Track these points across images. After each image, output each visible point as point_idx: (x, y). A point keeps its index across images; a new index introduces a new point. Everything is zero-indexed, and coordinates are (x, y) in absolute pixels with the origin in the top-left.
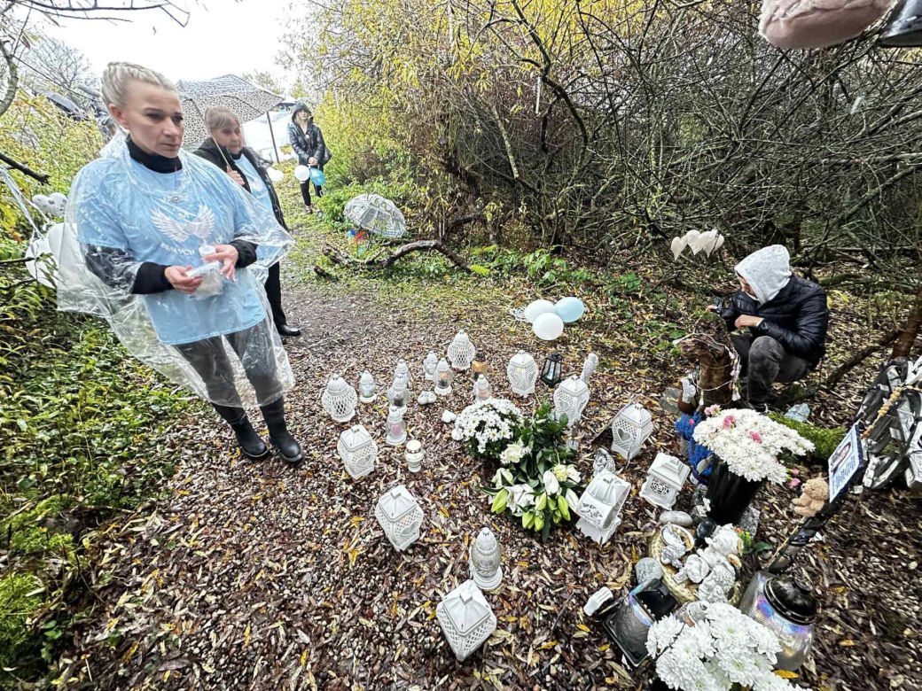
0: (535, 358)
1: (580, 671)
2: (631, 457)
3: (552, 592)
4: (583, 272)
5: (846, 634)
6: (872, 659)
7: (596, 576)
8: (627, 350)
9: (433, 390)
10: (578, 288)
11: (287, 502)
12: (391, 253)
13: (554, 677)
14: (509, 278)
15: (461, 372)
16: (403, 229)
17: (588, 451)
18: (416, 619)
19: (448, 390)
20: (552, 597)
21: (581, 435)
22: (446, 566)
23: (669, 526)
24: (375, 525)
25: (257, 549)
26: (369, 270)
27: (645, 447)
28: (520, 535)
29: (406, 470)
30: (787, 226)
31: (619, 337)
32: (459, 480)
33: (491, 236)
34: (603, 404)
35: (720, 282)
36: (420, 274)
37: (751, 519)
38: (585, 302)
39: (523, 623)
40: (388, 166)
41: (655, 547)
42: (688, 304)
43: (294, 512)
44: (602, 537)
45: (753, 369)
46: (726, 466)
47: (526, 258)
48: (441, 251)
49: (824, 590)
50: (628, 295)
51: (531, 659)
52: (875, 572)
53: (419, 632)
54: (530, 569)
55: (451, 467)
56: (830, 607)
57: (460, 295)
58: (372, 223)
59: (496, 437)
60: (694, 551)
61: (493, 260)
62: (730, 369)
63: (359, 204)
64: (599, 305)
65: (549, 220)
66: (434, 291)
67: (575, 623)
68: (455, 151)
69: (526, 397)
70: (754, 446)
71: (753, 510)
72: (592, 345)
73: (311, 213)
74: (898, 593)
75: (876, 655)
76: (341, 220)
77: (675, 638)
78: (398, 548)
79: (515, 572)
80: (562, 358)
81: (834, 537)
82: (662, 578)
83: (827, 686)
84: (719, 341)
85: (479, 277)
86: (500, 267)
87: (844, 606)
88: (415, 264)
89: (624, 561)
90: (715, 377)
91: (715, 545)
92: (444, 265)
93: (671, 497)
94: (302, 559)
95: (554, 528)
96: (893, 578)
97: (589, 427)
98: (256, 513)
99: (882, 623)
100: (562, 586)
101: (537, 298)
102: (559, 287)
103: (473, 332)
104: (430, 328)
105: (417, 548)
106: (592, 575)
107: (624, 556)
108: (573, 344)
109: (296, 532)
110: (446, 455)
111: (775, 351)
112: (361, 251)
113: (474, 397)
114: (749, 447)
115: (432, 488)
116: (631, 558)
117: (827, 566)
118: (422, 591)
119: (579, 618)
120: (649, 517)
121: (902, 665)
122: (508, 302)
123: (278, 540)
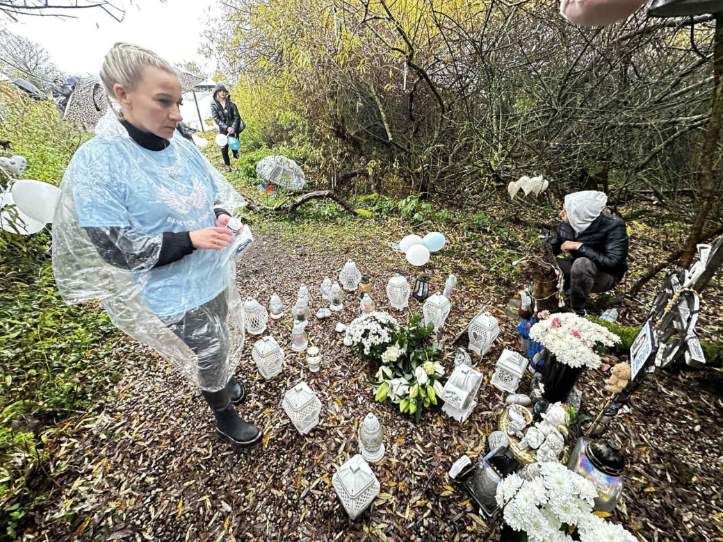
0: (408, 280)
1: (447, 522)
2: (483, 354)
3: (424, 462)
4: (444, 213)
5: (649, 482)
6: (668, 501)
7: (458, 447)
8: (479, 271)
9: (328, 307)
10: (440, 225)
12: (294, 201)
13: (427, 528)
14: (387, 219)
15: (350, 292)
16: (304, 182)
17: (450, 351)
18: (317, 488)
19: (341, 307)
20: (424, 465)
21: (445, 338)
22: (340, 445)
23: (513, 406)
24: (283, 414)
25: (188, 438)
26: (277, 215)
27: (494, 346)
28: (398, 417)
29: (308, 370)
30: (597, 175)
31: (473, 262)
32: (350, 377)
33: (372, 186)
34: (461, 314)
35: (549, 219)
36: (317, 217)
37: (575, 398)
38: (446, 236)
39: (401, 487)
40: (290, 133)
41: (503, 422)
42: (525, 235)
44: (462, 416)
45: (574, 283)
46: (554, 357)
47: (400, 203)
48: (334, 199)
49: (631, 449)
50: (479, 229)
51: (409, 515)
52: (669, 434)
53: (320, 498)
54: (406, 444)
55: (344, 366)
56: (637, 462)
57: (349, 232)
58: (279, 178)
59: (378, 341)
60: (533, 425)
61: (374, 205)
62: (556, 283)
63: (267, 163)
64: (457, 238)
65: (417, 173)
66: (330, 231)
67: (442, 485)
68: (343, 121)
69: (401, 310)
70: (575, 340)
71: (577, 391)
72: (452, 269)
73: (231, 171)
74: (687, 450)
75: (672, 498)
76: (255, 177)
77: (517, 491)
78: (301, 432)
79: (395, 447)
80: (429, 279)
81: (639, 410)
82: (509, 446)
83: (635, 523)
84: (547, 261)
85: (364, 218)
86: (380, 211)
87: (647, 462)
88: (313, 210)
89: (479, 434)
90: (545, 289)
91: (549, 419)
92: (336, 210)
93: (515, 383)
94: (225, 445)
95: (425, 411)
96: (683, 439)
97: (451, 332)
98: (187, 410)
99: (676, 473)
100: (431, 456)
101: (409, 234)
102: (426, 225)
103: (359, 261)
104: (325, 259)
105: (317, 431)
106: (455, 447)
107: (479, 431)
108: (438, 269)
110: (340, 358)
111: (590, 269)
112: (270, 200)
113: (361, 312)
114: (572, 341)
115: (328, 384)
116: (485, 432)
117: (634, 431)
118: (321, 466)
119: (445, 481)
120: (498, 399)
121: (691, 504)
122: (387, 237)
123: (205, 430)
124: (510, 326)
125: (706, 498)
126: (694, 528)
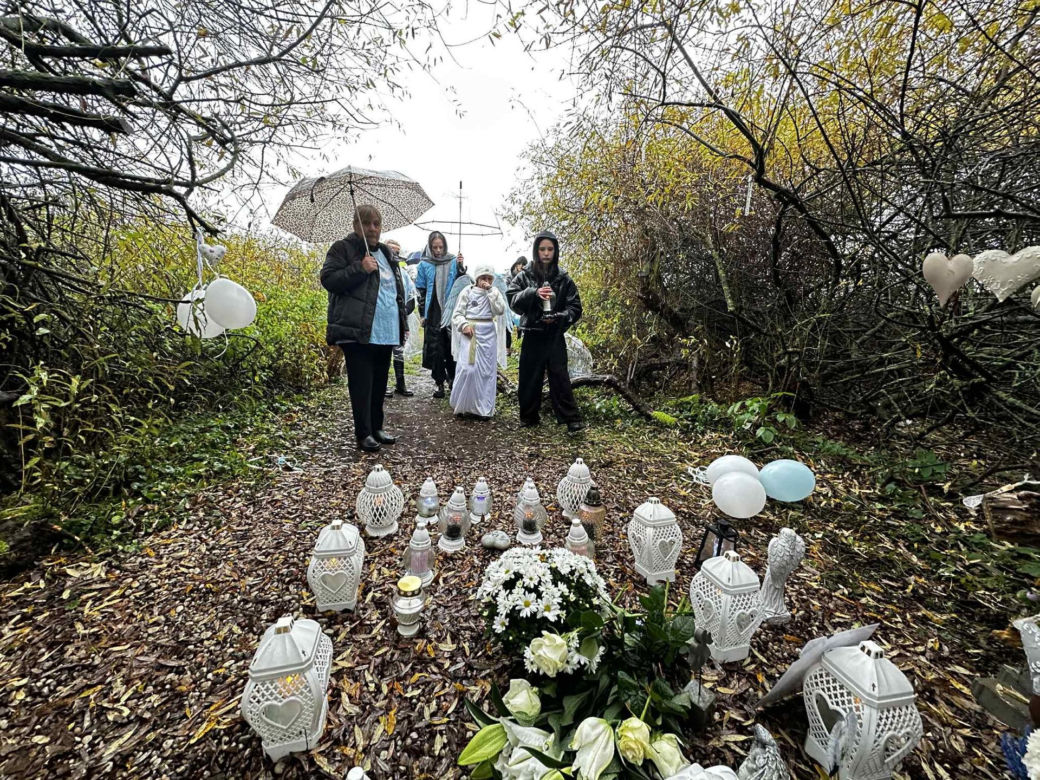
9: (515, 534)
14: (703, 433)
19: (535, 540)
21: (738, 686)
31: (887, 543)
33: (694, 385)
38: (826, 481)
47: (732, 407)
48: (617, 389)
50: (918, 483)
55: (461, 650)
64: (855, 490)
85: (661, 426)
88: (585, 404)
97: (760, 678)
101: (742, 455)
102: (779, 452)
110: (466, 629)
122: (691, 460)
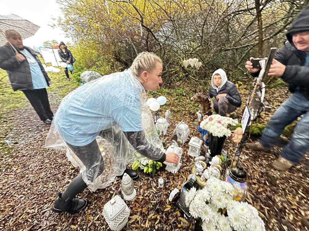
1: (168, 224)
2: (184, 142)
3: (156, 195)
4: (166, 90)
5: (260, 187)
6: (269, 193)
7: (173, 186)
8: (181, 110)
11: (43, 182)
17: (169, 143)
18: (98, 220)
20: (156, 197)
21: (167, 138)
22: (112, 194)
23: (197, 161)
25: (23, 205)
27: (189, 138)
28: (144, 176)
31: (179, 107)
34: (174, 127)
37: (224, 154)
39: (144, 210)
41: (193, 170)
43: (46, 186)
44: (175, 171)
49: (250, 174)
50: (181, 95)
51: (147, 225)
52: (265, 165)
53: (99, 225)
54: (148, 188)
56: (253, 179)
60: (206, 168)
62: (210, 105)
63: (86, 74)
67: (165, 205)
68: (119, 54)
71: (225, 151)
74: (273, 170)
77: (195, 196)
78: (92, 191)
79: (142, 191)
81: (252, 157)
82: (196, 180)
84: (205, 95)
87: (257, 178)
89: (183, 178)
90: (206, 109)
91: (213, 164)
93: (198, 152)
94: (46, 205)
95: (157, 171)
97: (169, 135)
98: (26, 190)
99: (270, 181)
100: (160, 192)
102: (158, 95)
106: (171, 186)
107: (183, 176)
109: (45, 194)
114: (218, 125)
116: (186, 176)
117: (250, 166)
118: (102, 207)
119: (167, 203)
120: (191, 161)
121: (278, 193)
123: (35, 199)
124: (196, 130)
125: (284, 190)
126: (282, 204)
